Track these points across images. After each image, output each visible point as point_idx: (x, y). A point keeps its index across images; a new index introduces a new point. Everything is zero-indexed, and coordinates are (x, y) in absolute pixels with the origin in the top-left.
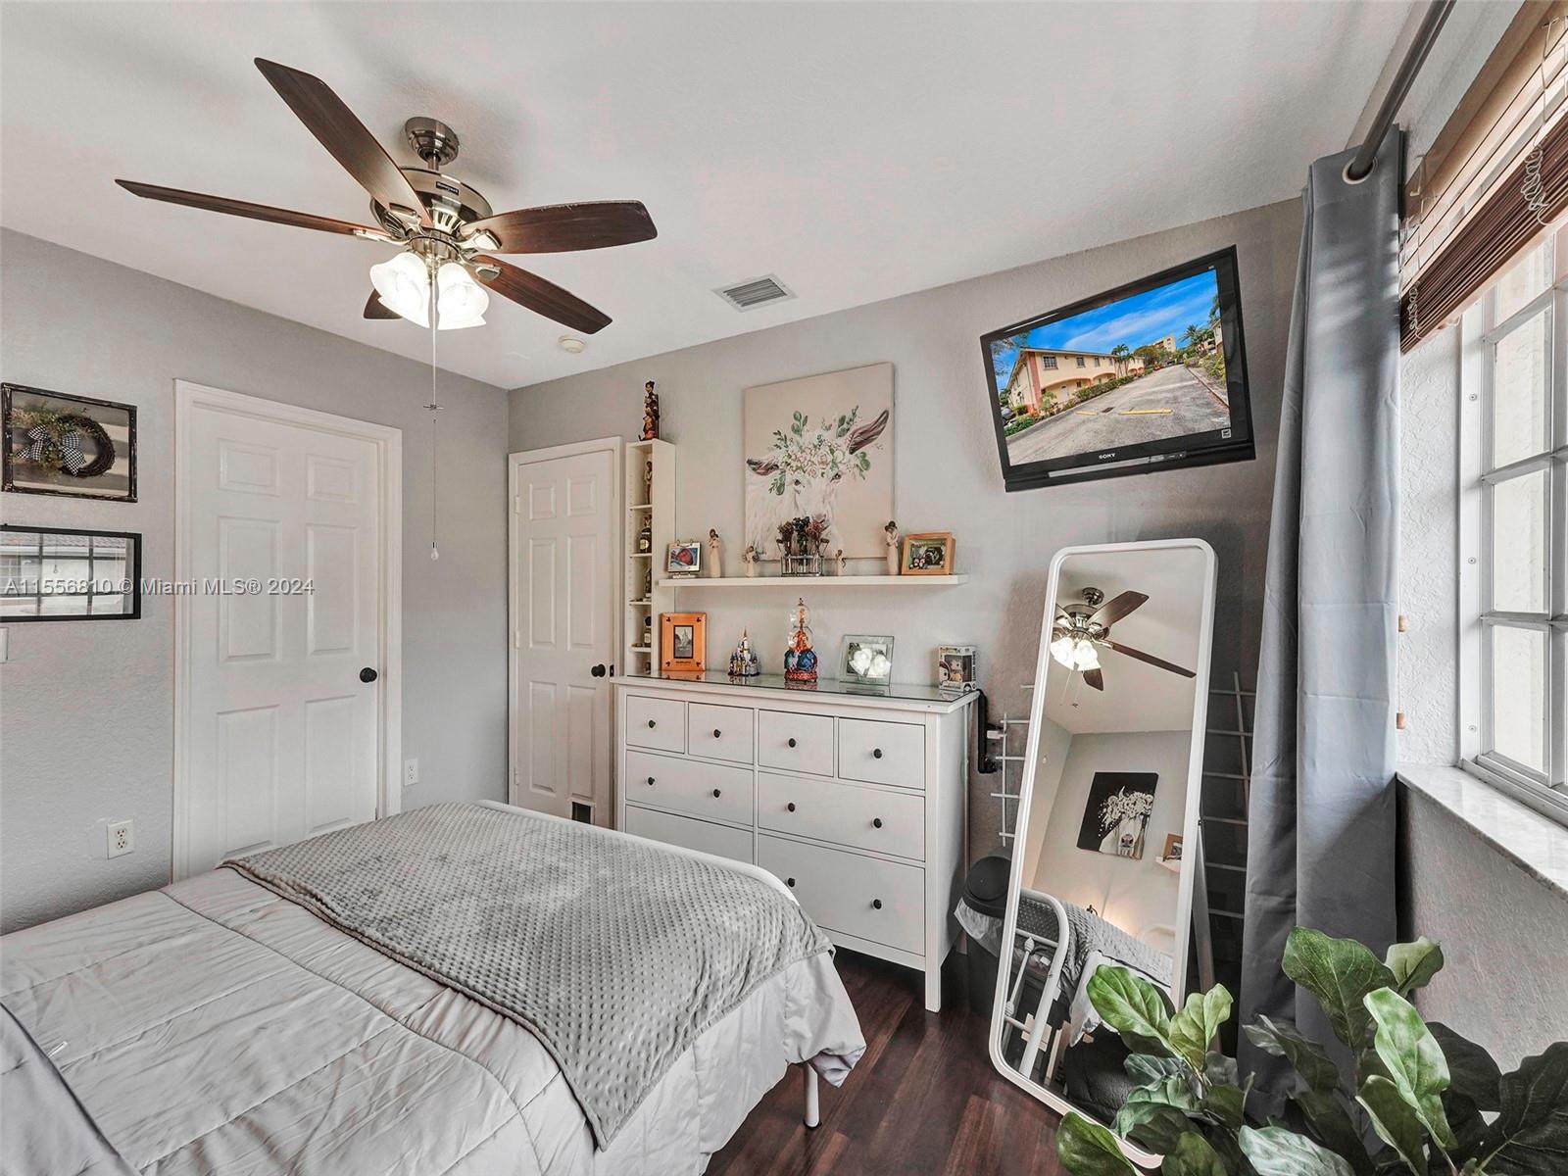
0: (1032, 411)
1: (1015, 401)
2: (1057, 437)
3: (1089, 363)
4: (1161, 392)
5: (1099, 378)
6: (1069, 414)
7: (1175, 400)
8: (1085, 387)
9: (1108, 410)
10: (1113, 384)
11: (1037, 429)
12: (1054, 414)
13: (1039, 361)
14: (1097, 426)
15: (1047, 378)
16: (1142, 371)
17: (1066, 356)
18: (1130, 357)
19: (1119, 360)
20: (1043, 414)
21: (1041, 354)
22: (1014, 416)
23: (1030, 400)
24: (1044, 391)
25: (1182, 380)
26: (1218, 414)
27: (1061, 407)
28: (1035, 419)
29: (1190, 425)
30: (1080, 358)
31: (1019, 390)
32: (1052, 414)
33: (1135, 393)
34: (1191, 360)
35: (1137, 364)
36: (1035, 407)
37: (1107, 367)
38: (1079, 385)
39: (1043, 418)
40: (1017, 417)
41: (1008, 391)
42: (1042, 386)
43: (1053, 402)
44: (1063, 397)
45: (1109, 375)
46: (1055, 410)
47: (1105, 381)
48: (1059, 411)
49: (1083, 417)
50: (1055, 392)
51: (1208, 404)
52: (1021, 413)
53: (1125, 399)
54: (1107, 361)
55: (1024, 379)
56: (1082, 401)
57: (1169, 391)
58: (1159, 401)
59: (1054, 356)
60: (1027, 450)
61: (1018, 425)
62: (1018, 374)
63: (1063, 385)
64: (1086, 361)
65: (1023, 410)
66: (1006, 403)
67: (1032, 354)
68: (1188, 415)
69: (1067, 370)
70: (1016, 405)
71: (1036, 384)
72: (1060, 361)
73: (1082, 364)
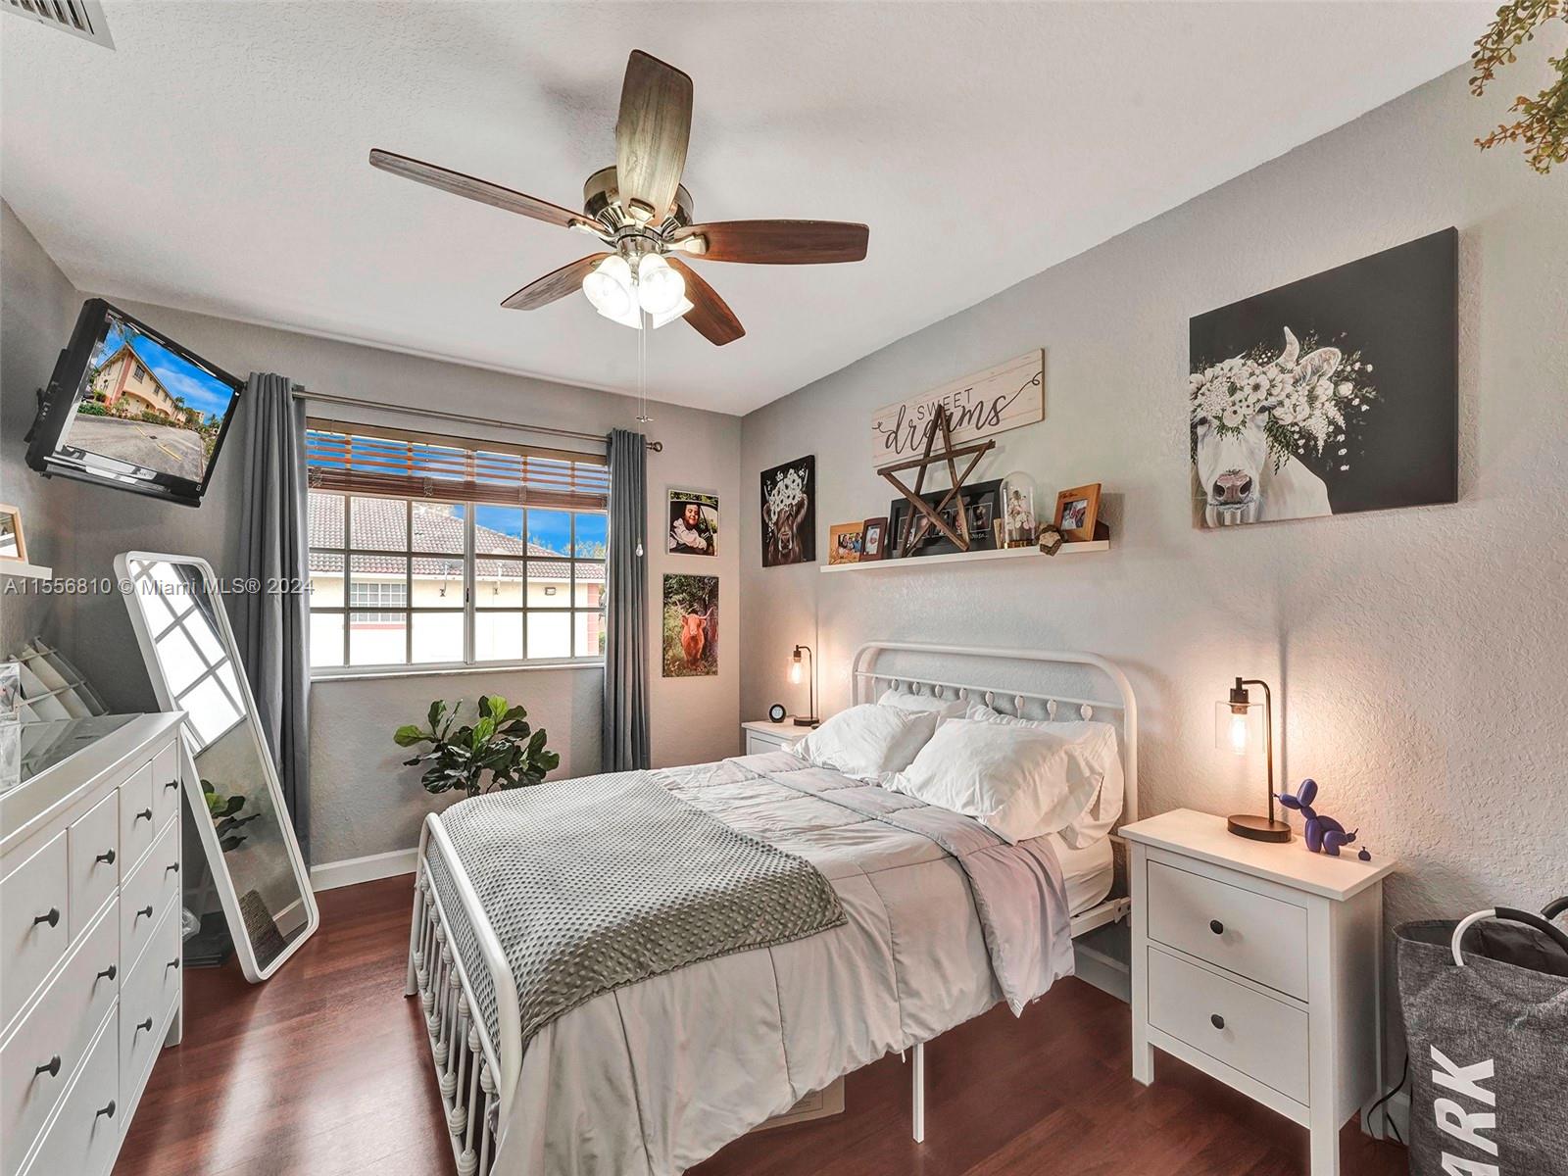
0: (107, 403)
1: (99, 386)
2: (113, 437)
3: (161, 394)
4: (183, 444)
5: (161, 411)
6: (131, 424)
7: (185, 454)
8: (150, 411)
9: (153, 438)
10: (165, 422)
11: (103, 421)
12: (121, 417)
13: (133, 366)
14: (142, 445)
15: (132, 385)
16: (182, 424)
17: (152, 378)
18: (182, 409)
19: (176, 407)
20: (114, 411)
21: (138, 361)
22: (92, 398)
23: (111, 393)
24: (124, 393)
25: (195, 444)
26: (197, 476)
27: (129, 415)
28: (105, 412)
29: (184, 473)
30: (159, 387)
31: (107, 378)
32: (120, 417)
33: (172, 436)
34: (205, 435)
35: (182, 417)
36: (112, 402)
37: (167, 407)
38: (148, 406)
39: (112, 415)
40: (94, 401)
41: (98, 372)
42: (126, 388)
43: (126, 407)
44: (134, 409)
45: (167, 413)
46: (124, 415)
47: (162, 415)
48: (125, 417)
49: (137, 433)
50: (131, 401)
51: (197, 466)
52: (98, 399)
53: (164, 437)
54: (170, 402)
55: (116, 371)
56: (143, 421)
57: (187, 447)
58: (179, 450)
59: (144, 371)
60: (87, 434)
61: (92, 408)
62: (114, 363)
63: (139, 399)
64: (161, 393)
65: (101, 398)
66: (92, 381)
67: (132, 356)
68: (186, 466)
69: (145, 389)
70: (98, 389)
71: (123, 382)
72: (146, 378)
73: (156, 392)
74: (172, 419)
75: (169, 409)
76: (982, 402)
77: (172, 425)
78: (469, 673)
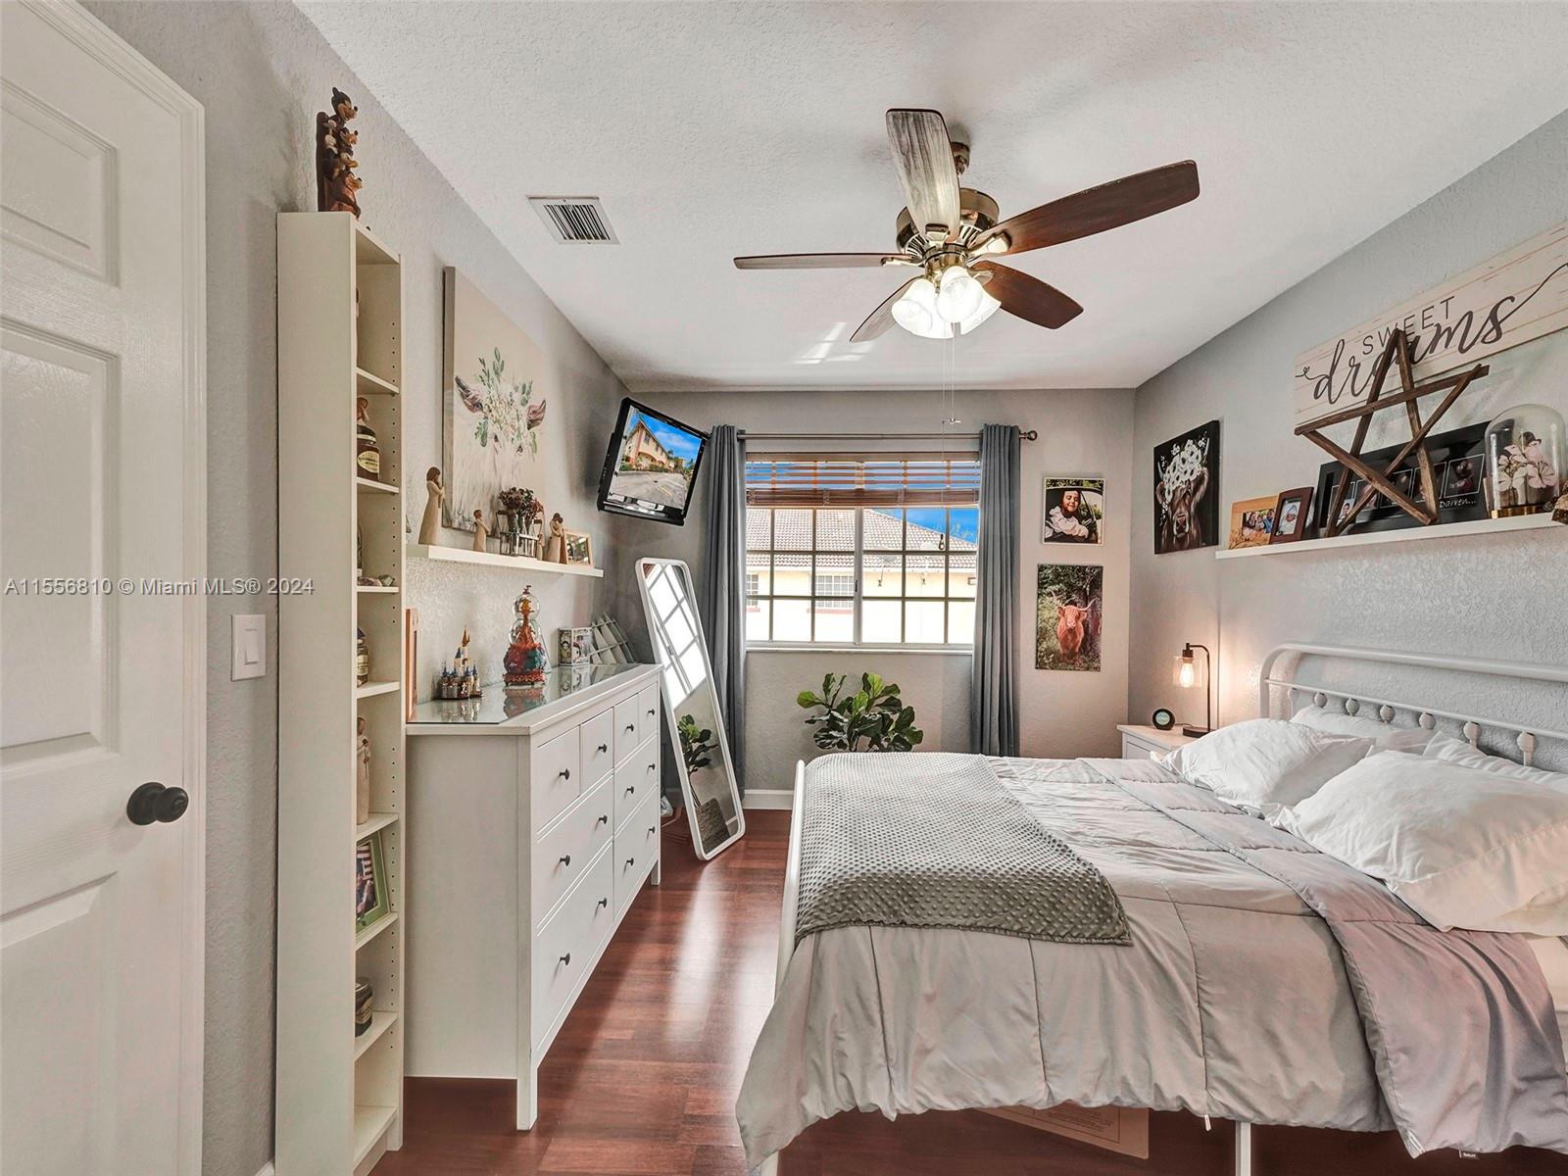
0: (631, 462)
3: (659, 451)
4: (673, 483)
5: (660, 462)
6: (643, 474)
8: (654, 464)
9: (658, 481)
10: (662, 470)
12: (639, 470)
13: (644, 434)
15: (644, 447)
16: (672, 470)
17: (654, 440)
18: (672, 459)
19: (669, 458)
20: (635, 467)
21: (646, 431)
24: (640, 453)
25: (680, 482)
27: (641, 468)
28: (631, 468)
30: (658, 446)
33: (668, 479)
34: (685, 475)
36: (634, 461)
37: (664, 458)
38: (652, 460)
40: (625, 462)
42: (641, 450)
43: (641, 462)
44: (645, 463)
45: (663, 463)
47: (661, 465)
49: (649, 479)
50: (643, 458)
51: (681, 498)
54: (665, 455)
55: (635, 439)
56: (650, 471)
59: (650, 436)
61: (624, 466)
64: (659, 449)
68: (676, 499)
69: (650, 449)
71: (638, 447)
72: (651, 440)
73: (657, 449)
74: (666, 467)
75: (664, 461)
76: (1470, 314)
77: (666, 471)
78: (856, 652)
